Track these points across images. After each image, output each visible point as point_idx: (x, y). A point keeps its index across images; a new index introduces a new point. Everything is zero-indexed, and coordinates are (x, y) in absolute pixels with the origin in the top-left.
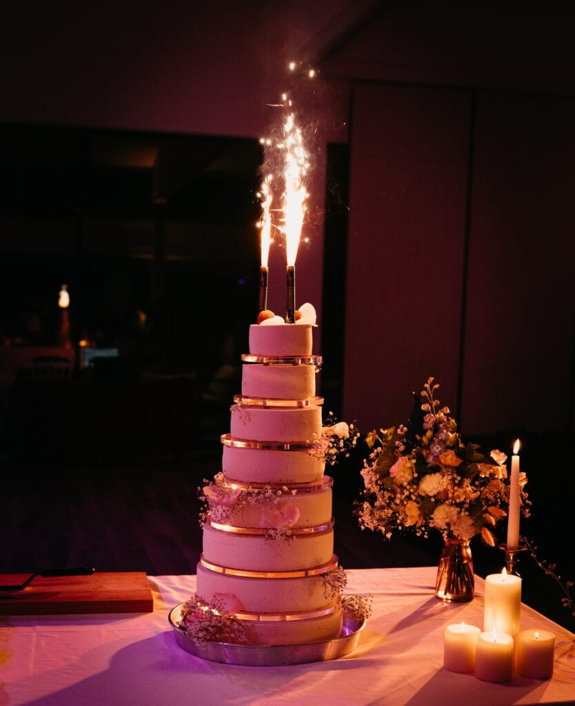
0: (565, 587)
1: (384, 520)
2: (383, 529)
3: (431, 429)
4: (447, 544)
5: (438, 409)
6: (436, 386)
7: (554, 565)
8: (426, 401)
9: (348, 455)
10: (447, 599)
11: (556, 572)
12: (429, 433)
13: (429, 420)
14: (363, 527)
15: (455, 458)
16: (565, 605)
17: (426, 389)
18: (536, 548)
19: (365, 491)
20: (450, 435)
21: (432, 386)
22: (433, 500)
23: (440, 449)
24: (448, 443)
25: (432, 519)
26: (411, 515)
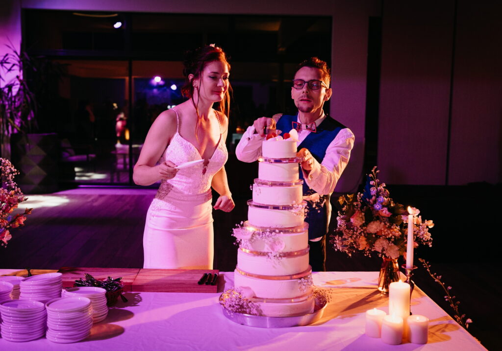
0: (447, 290)
1: (347, 246)
2: (347, 251)
3: (375, 195)
4: (384, 260)
5: (379, 184)
6: (378, 171)
7: (440, 277)
8: (372, 179)
9: (319, 212)
10: (384, 292)
11: (442, 280)
12: (374, 198)
13: (373, 191)
14: (336, 250)
15: (388, 213)
16: (447, 300)
17: (372, 173)
18: (430, 266)
19: (337, 229)
20: (386, 199)
21: (375, 171)
22: (374, 236)
23: (379, 207)
24: (384, 204)
25: (374, 246)
26: (363, 244)
